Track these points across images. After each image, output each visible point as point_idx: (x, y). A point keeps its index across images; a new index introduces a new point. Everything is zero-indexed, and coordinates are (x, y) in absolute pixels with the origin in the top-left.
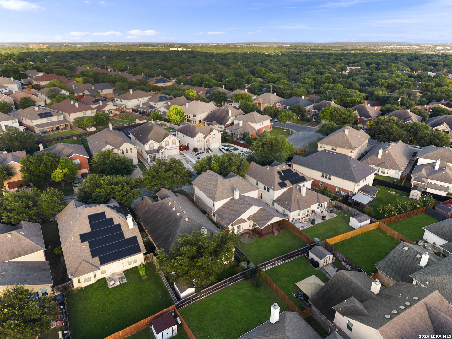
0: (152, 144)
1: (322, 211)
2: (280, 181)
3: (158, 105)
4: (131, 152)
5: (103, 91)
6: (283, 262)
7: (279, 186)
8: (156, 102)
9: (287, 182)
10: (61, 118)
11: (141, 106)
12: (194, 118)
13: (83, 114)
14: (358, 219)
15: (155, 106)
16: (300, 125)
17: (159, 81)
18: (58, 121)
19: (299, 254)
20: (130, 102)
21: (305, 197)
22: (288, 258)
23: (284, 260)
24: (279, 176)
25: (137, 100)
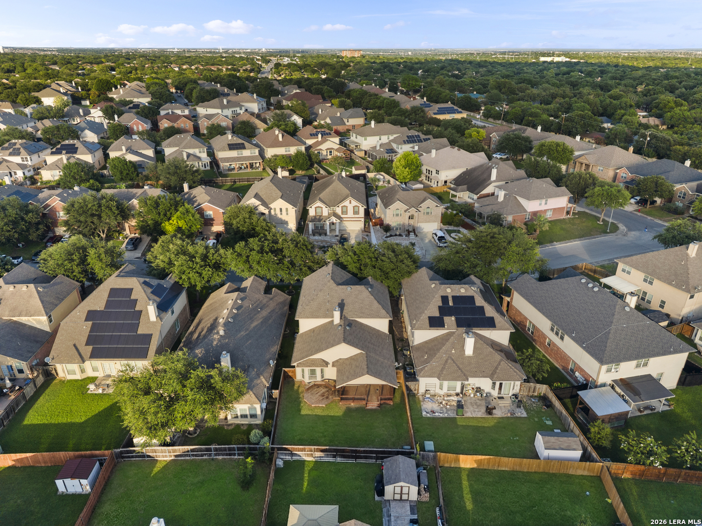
0: (319, 207)
1: (500, 396)
2: (437, 314)
3: (401, 148)
4: (287, 214)
5: (350, 120)
6: (331, 459)
7: (427, 321)
8: (401, 144)
9: (450, 320)
10: (255, 153)
11: (378, 148)
12: (437, 175)
13: (286, 151)
14: (547, 438)
15: (397, 150)
16: (649, 218)
17: (441, 111)
18: (250, 157)
19: (371, 458)
20: (365, 139)
21: (469, 357)
22: (344, 457)
23: (334, 456)
24: (441, 305)
25: (377, 138)
